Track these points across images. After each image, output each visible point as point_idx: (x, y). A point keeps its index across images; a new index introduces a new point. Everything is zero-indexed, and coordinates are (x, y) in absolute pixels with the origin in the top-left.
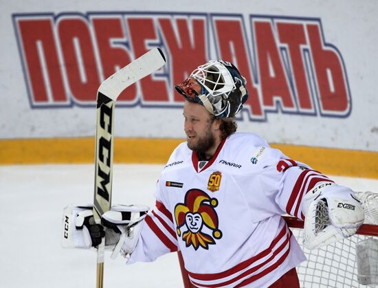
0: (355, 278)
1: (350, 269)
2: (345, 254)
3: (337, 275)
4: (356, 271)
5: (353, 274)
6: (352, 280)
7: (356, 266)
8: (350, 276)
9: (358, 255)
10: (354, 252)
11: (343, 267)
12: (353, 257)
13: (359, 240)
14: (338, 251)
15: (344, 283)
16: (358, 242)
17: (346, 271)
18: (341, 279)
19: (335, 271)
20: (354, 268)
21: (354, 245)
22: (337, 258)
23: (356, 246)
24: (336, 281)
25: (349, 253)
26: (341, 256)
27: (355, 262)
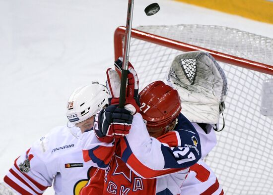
0: (258, 109)
1: (255, 101)
2: (253, 88)
3: (244, 104)
4: (260, 103)
5: (257, 105)
6: (255, 110)
7: (260, 99)
8: (254, 107)
9: (264, 91)
10: (261, 87)
11: (249, 98)
12: (259, 91)
13: (267, 78)
14: (247, 85)
15: (248, 112)
16: (265, 80)
17: (251, 102)
18: (246, 108)
19: (242, 100)
20: (258, 100)
21: (261, 81)
22: (246, 90)
23: (263, 83)
24: (242, 109)
25: (257, 87)
26: (249, 89)
27: (260, 95)
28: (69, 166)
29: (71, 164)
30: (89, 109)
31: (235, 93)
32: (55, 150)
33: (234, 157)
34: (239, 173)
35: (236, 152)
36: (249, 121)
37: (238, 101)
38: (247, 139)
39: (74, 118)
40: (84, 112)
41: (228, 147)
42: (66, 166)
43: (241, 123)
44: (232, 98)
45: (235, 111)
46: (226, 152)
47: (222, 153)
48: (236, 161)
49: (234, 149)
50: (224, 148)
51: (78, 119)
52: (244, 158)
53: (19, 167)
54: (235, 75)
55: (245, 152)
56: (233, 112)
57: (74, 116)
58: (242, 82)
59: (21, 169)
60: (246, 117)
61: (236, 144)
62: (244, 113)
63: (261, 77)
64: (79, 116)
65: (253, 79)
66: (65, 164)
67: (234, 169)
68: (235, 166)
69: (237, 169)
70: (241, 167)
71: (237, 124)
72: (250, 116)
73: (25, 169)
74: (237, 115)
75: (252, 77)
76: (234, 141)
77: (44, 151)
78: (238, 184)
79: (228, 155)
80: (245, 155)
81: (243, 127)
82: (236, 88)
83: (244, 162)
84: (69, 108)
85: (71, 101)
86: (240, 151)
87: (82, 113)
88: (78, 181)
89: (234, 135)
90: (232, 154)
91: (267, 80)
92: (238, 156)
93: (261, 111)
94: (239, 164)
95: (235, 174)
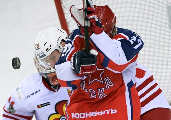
0: (167, 26)
1: (164, 21)
2: (160, 12)
4: (168, 22)
5: (166, 23)
6: (165, 27)
7: (167, 19)
8: (164, 25)
9: (169, 12)
10: (165, 10)
11: (159, 19)
12: (165, 13)
13: (169, 3)
14: (156, 10)
15: (160, 30)
16: (168, 4)
17: (161, 22)
18: (158, 27)
19: (154, 22)
20: (166, 20)
21: (165, 6)
22: (155, 14)
23: (167, 6)
24: (156, 28)
25: (163, 11)
26: (158, 13)
27: (166, 16)
28: (40, 106)
29: (41, 105)
30: (51, 46)
31: (148, 18)
32: (27, 97)
33: (157, 64)
34: (164, 74)
35: (158, 60)
36: (162, 36)
37: (152, 23)
38: (164, 50)
39: (42, 55)
40: (48, 49)
41: (151, 58)
42: (38, 107)
43: (157, 39)
44: (147, 22)
45: (151, 31)
46: (151, 62)
47: (149, 63)
48: (160, 66)
49: (156, 58)
50: (149, 59)
51: (45, 55)
52: (165, 63)
53: (8, 111)
54: (145, 5)
55: (165, 59)
56: (150, 32)
57: (41, 54)
58: (151, 9)
59: (10, 112)
60: (160, 33)
61: (157, 54)
62: (158, 31)
63: (164, 3)
64: (45, 53)
65: (159, 5)
66: (38, 106)
67: (159, 72)
68: (159, 70)
69: (162, 72)
70: (164, 71)
71: (155, 40)
72: (162, 32)
73: (12, 111)
74: (153, 34)
75: (158, 4)
76: (155, 53)
77: (20, 99)
78: (165, 83)
79: (153, 64)
80: (165, 61)
81: (160, 41)
82: (148, 14)
83: (166, 66)
84: (37, 48)
85: (36, 43)
86: (161, 59)
87: (47, 50)
88: (49, 115)
89: (154, 48)
90: (156, 62)
91: (169, 4)
92: (160, 63)
93: (169, 27)
94: (162, 68)
95: (161, 76)
